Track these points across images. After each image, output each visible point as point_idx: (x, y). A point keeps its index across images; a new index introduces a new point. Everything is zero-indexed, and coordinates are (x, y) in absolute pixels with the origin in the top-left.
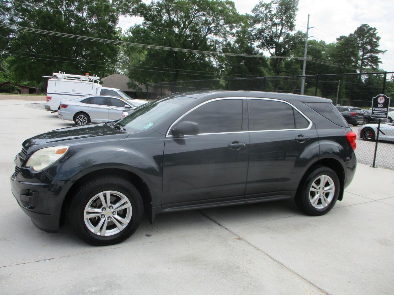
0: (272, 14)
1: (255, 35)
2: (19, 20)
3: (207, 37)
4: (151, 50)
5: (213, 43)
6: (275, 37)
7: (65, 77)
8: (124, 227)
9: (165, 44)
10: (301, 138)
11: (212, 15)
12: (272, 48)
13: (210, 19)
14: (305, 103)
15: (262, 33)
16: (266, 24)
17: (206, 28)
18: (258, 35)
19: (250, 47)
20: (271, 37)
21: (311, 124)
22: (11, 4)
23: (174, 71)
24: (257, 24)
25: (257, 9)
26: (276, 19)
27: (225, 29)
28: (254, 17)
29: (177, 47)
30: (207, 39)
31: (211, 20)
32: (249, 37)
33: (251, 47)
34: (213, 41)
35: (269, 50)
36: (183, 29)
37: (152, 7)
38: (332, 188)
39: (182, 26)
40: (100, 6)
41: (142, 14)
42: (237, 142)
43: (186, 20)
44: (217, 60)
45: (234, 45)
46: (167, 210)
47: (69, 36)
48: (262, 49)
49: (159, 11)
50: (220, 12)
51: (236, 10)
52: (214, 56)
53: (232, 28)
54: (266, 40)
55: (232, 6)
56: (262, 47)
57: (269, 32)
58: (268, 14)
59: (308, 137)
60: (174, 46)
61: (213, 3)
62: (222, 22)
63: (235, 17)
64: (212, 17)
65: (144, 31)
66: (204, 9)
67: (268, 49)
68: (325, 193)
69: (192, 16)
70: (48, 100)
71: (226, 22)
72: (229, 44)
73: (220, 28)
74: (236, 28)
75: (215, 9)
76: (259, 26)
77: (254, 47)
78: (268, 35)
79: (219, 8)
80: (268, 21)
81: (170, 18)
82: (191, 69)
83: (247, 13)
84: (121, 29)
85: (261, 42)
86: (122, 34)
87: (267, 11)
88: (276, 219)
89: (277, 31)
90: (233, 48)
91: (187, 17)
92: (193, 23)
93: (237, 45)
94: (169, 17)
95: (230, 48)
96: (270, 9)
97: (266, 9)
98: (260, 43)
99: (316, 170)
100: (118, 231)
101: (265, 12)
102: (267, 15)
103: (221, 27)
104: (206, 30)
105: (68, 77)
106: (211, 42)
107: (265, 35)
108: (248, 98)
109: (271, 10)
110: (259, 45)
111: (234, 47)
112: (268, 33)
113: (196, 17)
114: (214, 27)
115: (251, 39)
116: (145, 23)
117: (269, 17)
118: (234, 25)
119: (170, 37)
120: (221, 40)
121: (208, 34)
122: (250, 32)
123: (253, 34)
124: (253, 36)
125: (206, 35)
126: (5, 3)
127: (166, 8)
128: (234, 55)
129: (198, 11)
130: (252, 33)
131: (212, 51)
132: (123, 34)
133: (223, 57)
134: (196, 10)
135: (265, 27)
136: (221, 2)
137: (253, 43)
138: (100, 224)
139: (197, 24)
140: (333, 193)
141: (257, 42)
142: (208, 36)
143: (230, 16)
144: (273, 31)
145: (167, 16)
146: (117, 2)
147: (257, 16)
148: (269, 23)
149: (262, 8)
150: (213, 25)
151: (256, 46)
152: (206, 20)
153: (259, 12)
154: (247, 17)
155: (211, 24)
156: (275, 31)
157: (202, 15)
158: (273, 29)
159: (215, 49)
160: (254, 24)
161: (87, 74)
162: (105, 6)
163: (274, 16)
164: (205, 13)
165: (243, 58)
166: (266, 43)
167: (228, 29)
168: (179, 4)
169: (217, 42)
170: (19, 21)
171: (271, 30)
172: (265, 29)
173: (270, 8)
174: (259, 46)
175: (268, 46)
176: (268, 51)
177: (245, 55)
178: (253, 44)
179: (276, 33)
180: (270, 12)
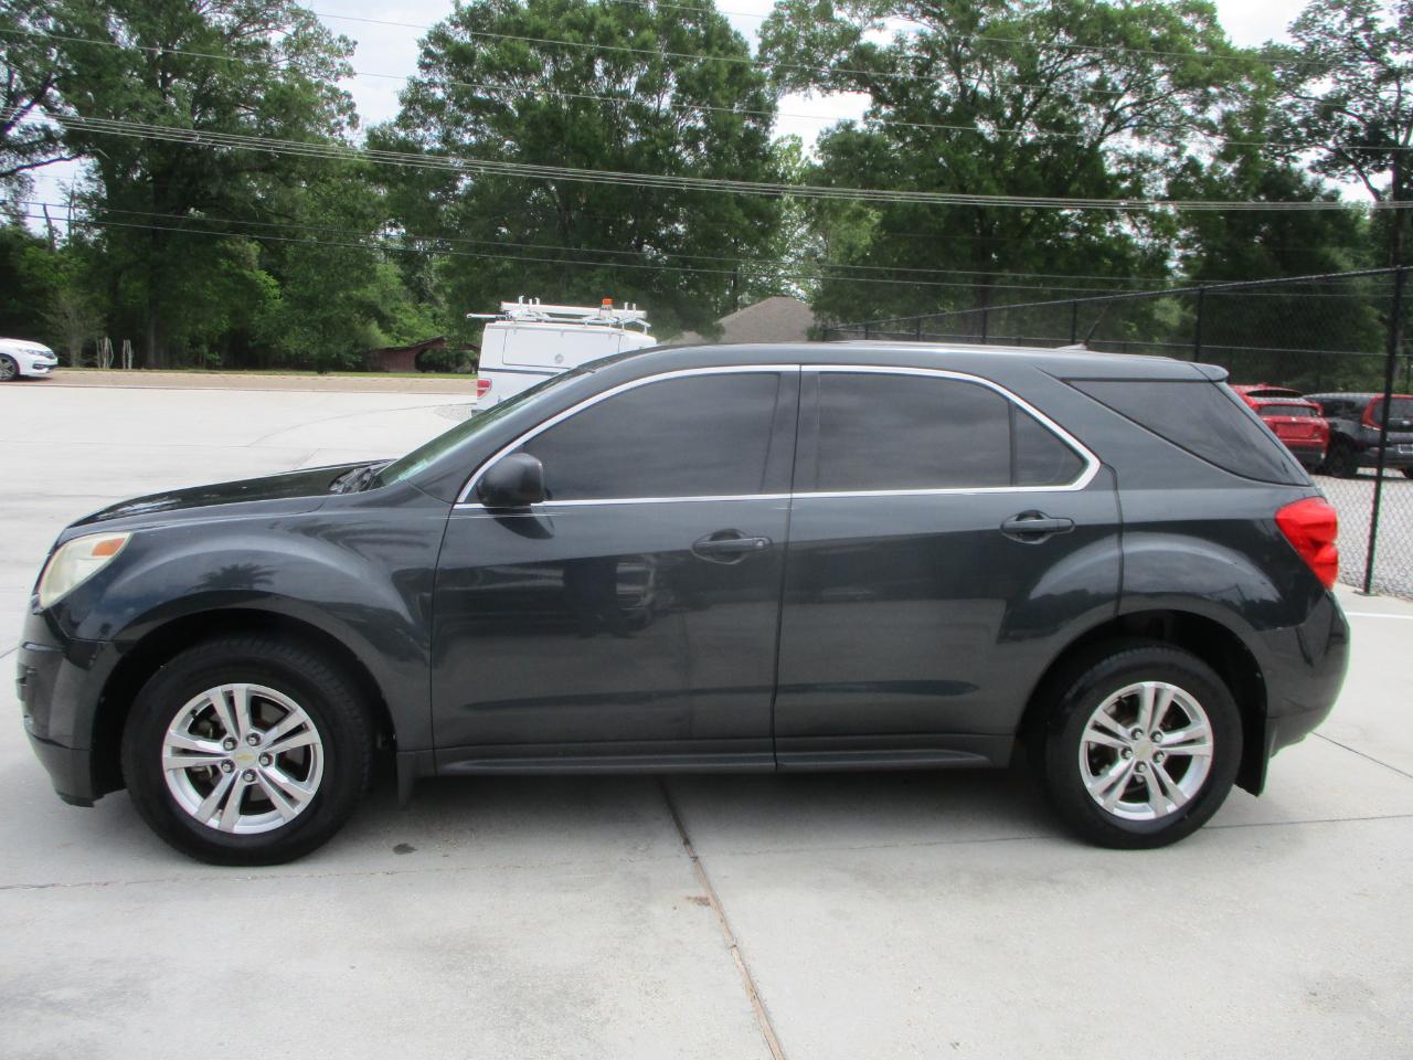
0: (1378, 34)
1: (1306, 122)
2: (468, 139)
3: (1102, 147)
4: (890, 206)
5: (1127, 169)
6: (1393, 122)
7: (538, 314)
8: (297, 811)
9: (941, 184)
10: (1031, 522)
11: (1127, 62)
12: (1380, 169)
13: (1116, 78)
14: (1073, 383)
15: (1336, 115)
16: (1352, 77)
17: (1097, 110)
18: (1315, 123)
19: (1284, 171)
20: (1374, 127)
21: (1094, 465)
22: (441, 89)
23: (975, 280)
24: (1314, 80)
25: (1314, 20)
26: (1397, 51)
27: (1177, 109)
28: (1299, 54)
29: (987, 192)
30: (1104, 153)
31: (1122, 81)
32: (1277, 134)
33: (1287, 172)
34: (1128, 159)
35: (1365, 179)
36: (1010, 123)
37: (901, 52)
38: (1200, 740)
39: (1008, 113)
40: (714, 70)
41: (863, 82)
42: (734, 534)
43: (1025, 90)
44: (1144, 231)
45: (1213, 168)
46: (460, 766)
47: (614, 177)
48: (1333, 176)
49: (924, 68)
50: (1156, 48)
51: (1223, 33)
52: (1132, 214)
53: (1204, 102)
54: (1353, 140)
55: (1204, 21)
56: (1335, 166)
57: (1368, 107)
58: (1361, 35)
59: (1068, 523)
60: (979, 190)
61: (1129, 16)
62: (1162, 84)
63: (1215, 60)
64: (1124, 71)
65: (867, 142)
66: (1091, 44)
67: (1362, 174)
68: (1162, 759)
69: (1047, 72)
70: (481, 393)
71: (1179, 82)
72: (1193, 166)
73: (1157, 107)
74: (1220, 104)
75: (1133, 39)
76: (1320, 87)
77: (1302, 170)
78: (1361, 118)
79: (1154, 32)
80: (1364, 64)
81: (964, 88)
82: (1039, 270)
83: (1270, 42)
84: (800, 140)
85: (1330, 150)
86: (803, 157)
87: (1358, 22)
88: (930, 844)
89: (1400, 99)
90: (1209, 179)
91: (1028, 77)
92: (1051, 97)
93: (1229, 169)
94: (961, 84)
95: (1200, 180)
96: (1370, 16)
97: (1351, 16)
98: (1325, 152)
99: (1113, 659)
100: (279, 823)
101: (1348, 28)
102: (1354, 40)
103: (1163, 104)
104: (1101, 121)
105: (551, 315)
106: (1120, 162)
107: (1348, 119)
108: (805, 368)
109: (1373, 20)
110: (1321, 159)
111: (1216, 177)
112: (1361, 112)
113: (1061, 74)
114: (1134, 105)
115: (1288, 142)
116: (874, 113)
117: (1367, 45)
118: (1213, 90)
119: (961, 157)
120: (1159, 151)
121: (1110, 134)
122: (1285, 114)
123: (1295, 120)
124: (1294, 127)
125: (1100, 140)
126: (427, 90)
127: (948, 53)
128: (1213, 206)
129: (1069, 52)
130: (1290, 115)
131: (1123, 196)
132: (807, 158)
133: (1169, 218)
134: (1061, 49)
135: (1350, 88)
136: (1160, 8)
137: (1293, 154)
138: (217, 794)
139: (1065, 101)
140: (1208, 762)
141: (1313, 149)
142: (1110, 142)
143: (1196, 60)
144: (1382, 103)
145: (955, 82)
146: (776, 50)
147: (1311, 47)
148: (1369, 71)
149: (1333, 14)
150: (1128, 99)
151: (1309, 164)
152: (1101, 83)
153: (1319, 32)
154: (1273, 55)
155: (1120, 96)
156: (1394, 99)
157: (1087, 65)
158: (1383, 95)
159: (1136, 190)
160: (1302, 81)
161: (607, 303)
162: (730, 66)
163: (1386, 43)
164: (1097, 56)
165: (1256, 217)
166: (1353, 150)
167: (1188, 110)
168: (992, 35)
169: (1144, 162)
170: (468, 142)
171: (1375, 97)
172: (1347, 98)
173: (1369, 10)
174: (1324, 167)
175: (1360, 161)
176: (1362, 184)
177: (1263, 203)
178: (1295, 159)
179: (1397, 110)
180: (1368, 26)
